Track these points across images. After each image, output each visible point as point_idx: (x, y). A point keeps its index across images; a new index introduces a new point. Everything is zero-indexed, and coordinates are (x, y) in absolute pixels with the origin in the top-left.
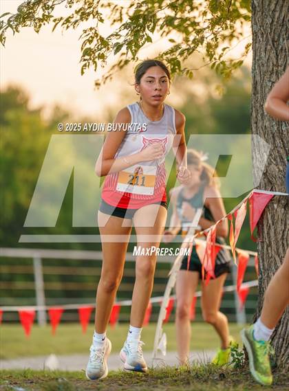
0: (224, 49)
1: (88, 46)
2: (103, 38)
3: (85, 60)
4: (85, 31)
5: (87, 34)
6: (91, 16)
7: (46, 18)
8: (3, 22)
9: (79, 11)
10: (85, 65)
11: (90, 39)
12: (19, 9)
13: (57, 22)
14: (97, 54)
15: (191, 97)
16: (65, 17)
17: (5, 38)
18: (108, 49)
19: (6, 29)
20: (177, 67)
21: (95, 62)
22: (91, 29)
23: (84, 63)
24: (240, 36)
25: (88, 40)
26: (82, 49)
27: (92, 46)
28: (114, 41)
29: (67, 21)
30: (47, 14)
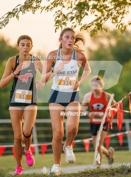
0: (122, 18)
1: (58, 19)
2: (65, 15)
3: (57, 26)
4: (56, 12)
5: (57, 13)
6: (59, 5)
7: (37, 7)
8: (17, 9)
9: (53, 3)
10: (57, 28)
11: (59, 16)
12: (25, 3)
13: (42, 9)
14: (62, 23)
15: (102, 46)
16: (46, 6)
17: (19, 16)
18: (67, 20)
19: (19, 12)
20: (100, 27)
21: (61, 26)
22: (59, 11)
23: (56, 27)
24: (127, 13)
25: (58, 16)
26: (55, 20)
27: (60, 19)
28: (70, 16)
29: (48, 8)
30: (38, 5)
